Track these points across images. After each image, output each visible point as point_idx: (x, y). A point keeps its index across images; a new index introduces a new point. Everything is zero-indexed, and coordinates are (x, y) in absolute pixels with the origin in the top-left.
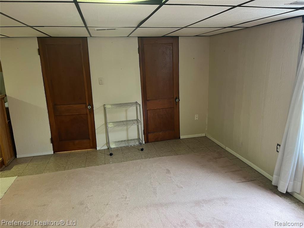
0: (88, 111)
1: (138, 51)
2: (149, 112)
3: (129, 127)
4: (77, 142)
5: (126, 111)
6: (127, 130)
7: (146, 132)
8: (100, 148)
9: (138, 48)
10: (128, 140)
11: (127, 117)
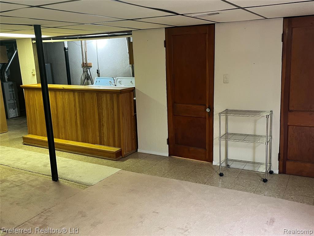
0: (207, 115)
1: (281, 37)
2: (290, 128)
3: (257, 144)
4: (192, 149)
5: (255, 122)
6: (254, 148)
7: (283, 157)
8: (217, 163)
9: (283, 35)
10: (254, 163)
11: (255, 131)
